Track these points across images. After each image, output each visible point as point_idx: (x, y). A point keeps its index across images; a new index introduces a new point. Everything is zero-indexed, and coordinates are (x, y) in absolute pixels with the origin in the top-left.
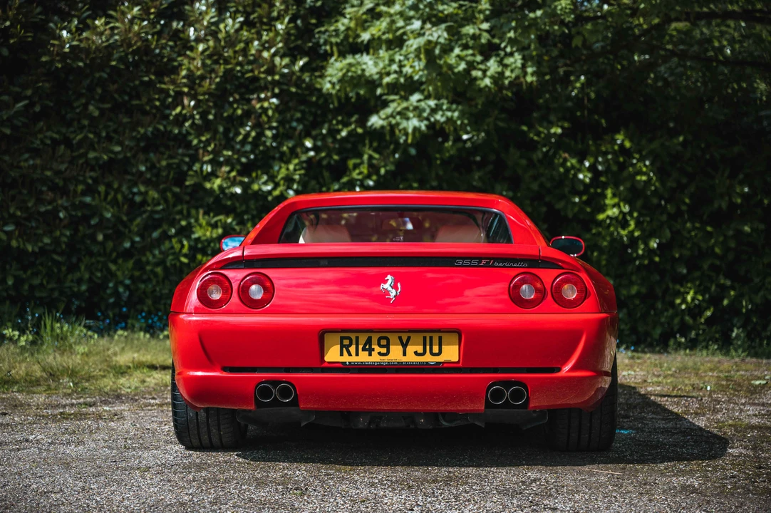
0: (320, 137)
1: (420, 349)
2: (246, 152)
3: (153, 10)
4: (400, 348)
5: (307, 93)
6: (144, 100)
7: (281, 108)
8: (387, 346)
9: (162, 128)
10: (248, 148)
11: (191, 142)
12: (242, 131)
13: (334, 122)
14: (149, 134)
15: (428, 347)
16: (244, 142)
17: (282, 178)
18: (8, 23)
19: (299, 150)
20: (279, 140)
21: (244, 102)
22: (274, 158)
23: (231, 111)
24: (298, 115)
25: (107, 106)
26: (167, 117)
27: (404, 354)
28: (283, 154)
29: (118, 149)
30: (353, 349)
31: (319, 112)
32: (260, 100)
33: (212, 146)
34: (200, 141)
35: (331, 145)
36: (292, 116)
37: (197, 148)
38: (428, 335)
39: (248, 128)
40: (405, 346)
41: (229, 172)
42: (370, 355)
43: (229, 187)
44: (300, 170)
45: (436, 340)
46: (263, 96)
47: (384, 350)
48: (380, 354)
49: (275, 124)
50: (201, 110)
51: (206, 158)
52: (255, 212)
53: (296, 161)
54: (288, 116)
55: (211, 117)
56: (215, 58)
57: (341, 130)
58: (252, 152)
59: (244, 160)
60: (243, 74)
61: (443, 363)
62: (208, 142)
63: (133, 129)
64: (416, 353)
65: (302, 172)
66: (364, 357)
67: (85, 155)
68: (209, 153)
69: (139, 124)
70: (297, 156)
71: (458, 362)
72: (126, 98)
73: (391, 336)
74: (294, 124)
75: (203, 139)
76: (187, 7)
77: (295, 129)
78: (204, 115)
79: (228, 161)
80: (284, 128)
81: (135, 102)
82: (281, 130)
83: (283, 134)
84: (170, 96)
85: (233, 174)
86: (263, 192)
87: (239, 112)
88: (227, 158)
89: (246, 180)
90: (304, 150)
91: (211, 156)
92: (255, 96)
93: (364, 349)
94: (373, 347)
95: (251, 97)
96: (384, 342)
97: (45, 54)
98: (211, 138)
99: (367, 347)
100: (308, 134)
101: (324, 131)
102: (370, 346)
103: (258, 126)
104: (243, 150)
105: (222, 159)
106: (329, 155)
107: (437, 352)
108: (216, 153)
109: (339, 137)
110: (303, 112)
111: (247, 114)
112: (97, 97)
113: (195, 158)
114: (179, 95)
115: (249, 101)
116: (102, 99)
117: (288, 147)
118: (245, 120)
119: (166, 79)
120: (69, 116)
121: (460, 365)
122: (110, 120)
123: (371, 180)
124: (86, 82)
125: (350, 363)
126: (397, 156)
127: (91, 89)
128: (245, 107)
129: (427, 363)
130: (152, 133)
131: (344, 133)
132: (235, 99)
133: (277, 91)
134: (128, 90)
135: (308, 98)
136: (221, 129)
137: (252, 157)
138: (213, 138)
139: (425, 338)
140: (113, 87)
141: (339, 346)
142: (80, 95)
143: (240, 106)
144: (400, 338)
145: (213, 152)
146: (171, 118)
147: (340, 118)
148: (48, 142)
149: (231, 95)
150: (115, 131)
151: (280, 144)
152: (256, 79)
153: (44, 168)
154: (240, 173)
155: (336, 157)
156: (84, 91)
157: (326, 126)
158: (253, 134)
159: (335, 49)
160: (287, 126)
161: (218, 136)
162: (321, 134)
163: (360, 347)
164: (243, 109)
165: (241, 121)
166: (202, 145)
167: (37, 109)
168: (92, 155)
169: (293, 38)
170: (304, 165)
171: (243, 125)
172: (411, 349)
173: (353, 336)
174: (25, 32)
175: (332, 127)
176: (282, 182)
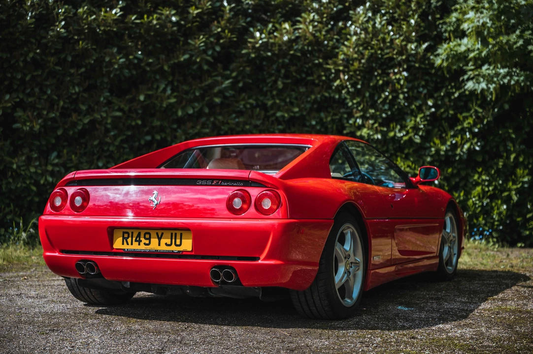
0: (439, 98)
1: (168, 241)
2: (385, 110)
3: (325, 15)
4: (157, 240)
5: (428, 67)
6: (315, 76)
7: (410, 78)
8: (149, 239)
9: (327, 94)
10: (386, 107)
11: (348, 103)
12: (383, 96)
13: (449, 87)
14: (319, 99)
15: (173, 240)
16: (384, 103)
17: (411, 128)
18: (219, 30)
19: (424, 108)
20: (410, 101)
21: (385, 75)
22: (407, 114)
23: (375, 82)
24: (423, 83)
25: (289, 81)
26: (330, 87)
27: (159, 245)
28: (412, 111)
29: (296, 110)
30: (129, 240)
31: (438, 80)
32: (395, 74)
33: (362, 106)
34: (353, 104)
35: (448, 103)
36: (419, 85)
37: (351, 108)
38: (174, 232)
39: (387, 94)
40: (160, 239)
41: (373, 124)
42: (139, 244)
43: (373, 135)
44: (424, 121)
45: (178, 236)
46: (396, 70)
47: (147, 242)
48: (145, 244)
49: (405, 90)
50: (352, 82)
51: (358, 115)
52: (393, 152)
53: (422, 115)
54: (416, 83)
55: (359, 86)
56: (365, 45)
57: (455, 92)
58: (390, 109)
59: (384, 115)
60: (382, 56)
61: (183, 251)
62: (359, 104)
63: (308, 96)
64: (166, 244)
65: (426, 123)
66: (135, 246)
67: (274, 114)
68: (360, 111)
69: (312, 92)
70: (423, 112)
71: (192, 251)
72: (304, 76)
73: (152, 232)
74: (421, 89)
75: (355, 101)
76: (351, 12)
77: (421, 93)
78: (354, 85)
79: (373, 117)
80: (413, 92)
81: (310, 78)
82: (411, 93)
83: (413, 96)
84: (332, 73)
85: (376, 125)
86: (398, 137)
87: (381, 82)
88: (371, 114)
89: (385, 129)
90: (428, 107)
91: (361, 113)
92: (392, 71)
93: (136, 241)
94: (141, 239)
95: (389, 71)
96: (147, 236)
97: (245, 48)
98: (361, 101)
99: (138, 239)
100: (431, 96)
101: (442, 94)
102: (140, 239)
103: (394, 91)
104: (383, 108)
105: (368, 115)
106: (446, 111)
107: (179, 244)
108: (365, 110)
109: (453, 97)
110: (427, 81)
111: (387, 83)
112: (282, 75)
113: (351, 115)
114: (338, 72)
115: (388, 74)
116: (286, 77)
117: (416, 106)
118: (385, 88)
119: (330, 62)
120: (265, 89)
121: (193, 253)
122: (293, 90)
123: (477, 128)
124: (275, 66)
125: (128, 249)
126: (496, 110)
127: (278, 71)
128: (385, 79)
129: (172, 251)
130: (321, 98)
131: (456, 95)
132: (378, 74)
133: (405, 66)
134: (305, 70)
135: (430, 71)
136: (367, 94)
137: (389, 113)
138: (362, 101)
139: (172, 234)
140: (293, 69)
141: (122, 238)
142: (271, 75)
143: (382, 79)
144: (157, 234)
145: (362, 110)
146: (334, 88)
147: (453, 84)
148: (248, 106)
149: (376, 71)
150: (296, 98)
151: (410, 104)
152: (392, 59)
153: (245, 123)
154: (381, 125)
155: (451, 112)
156: (273, 72)
157: (444, 90)
158: (390, 97)
159: (451, 35)
160: (415, 91)
161: (365, 100)
162: (440, 96)
163: (134, 239)
164: (383, 81)
165: (382, 89)
166: (355, 106)
167: (241, 85)
168: (279, 114)
169: (422, 29)
170: (428, 118)
171: (384, 91)
172: (163, 241)
173: (130, 231)
174: (231, 35)
175: (448, 91)
176: (410, 131)
